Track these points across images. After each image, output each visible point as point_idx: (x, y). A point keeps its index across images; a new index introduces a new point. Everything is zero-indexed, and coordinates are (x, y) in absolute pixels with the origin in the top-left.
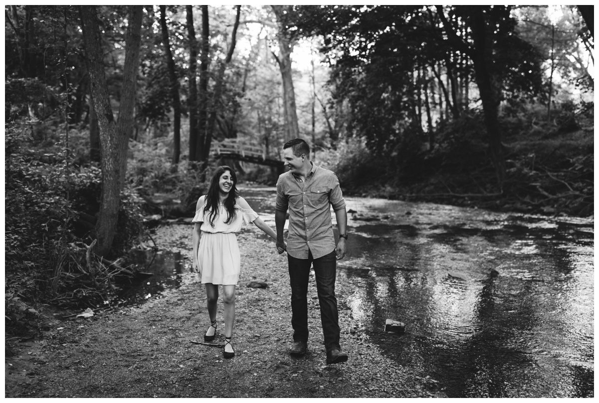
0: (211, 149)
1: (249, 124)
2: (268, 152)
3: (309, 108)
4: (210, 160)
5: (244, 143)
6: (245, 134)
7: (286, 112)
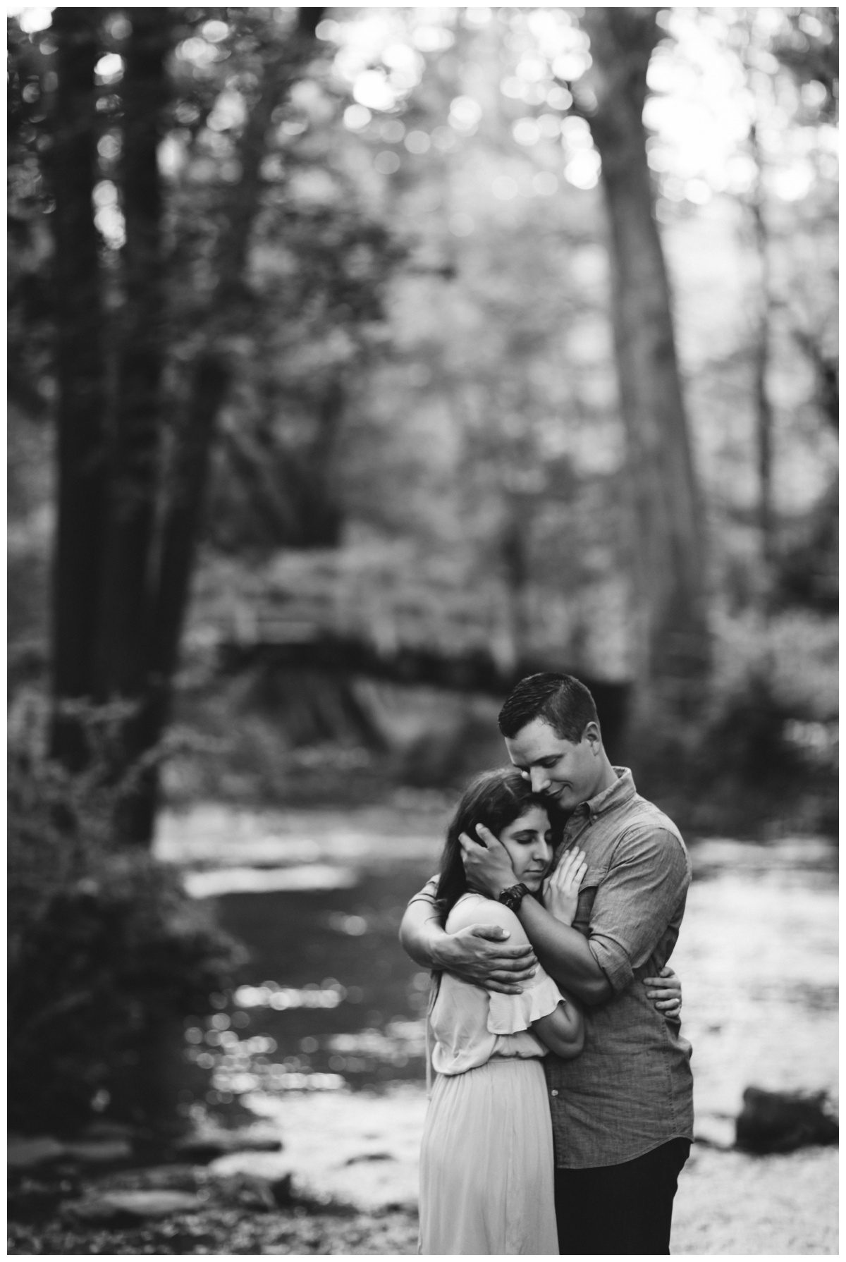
0: (196, 612)
1: (411, 473)
2: (522, 624)
3: (742, 378)
4: (184, 680)
5: (386, 579)
6: (391, 528)
7: (627, 402)
